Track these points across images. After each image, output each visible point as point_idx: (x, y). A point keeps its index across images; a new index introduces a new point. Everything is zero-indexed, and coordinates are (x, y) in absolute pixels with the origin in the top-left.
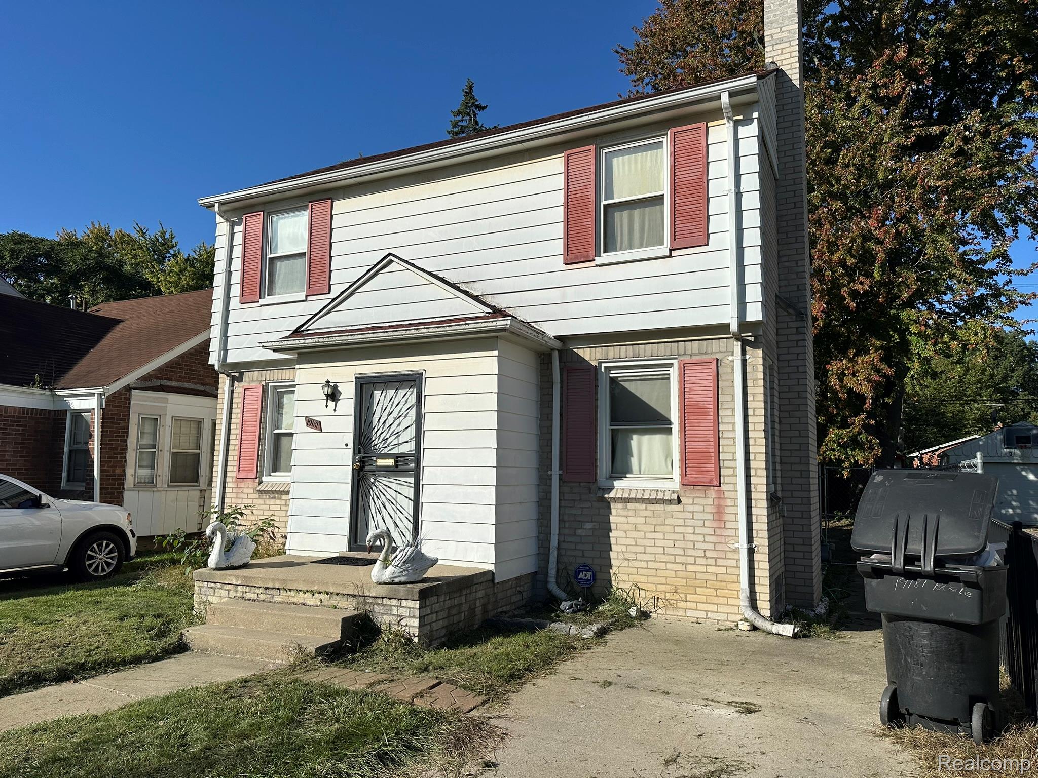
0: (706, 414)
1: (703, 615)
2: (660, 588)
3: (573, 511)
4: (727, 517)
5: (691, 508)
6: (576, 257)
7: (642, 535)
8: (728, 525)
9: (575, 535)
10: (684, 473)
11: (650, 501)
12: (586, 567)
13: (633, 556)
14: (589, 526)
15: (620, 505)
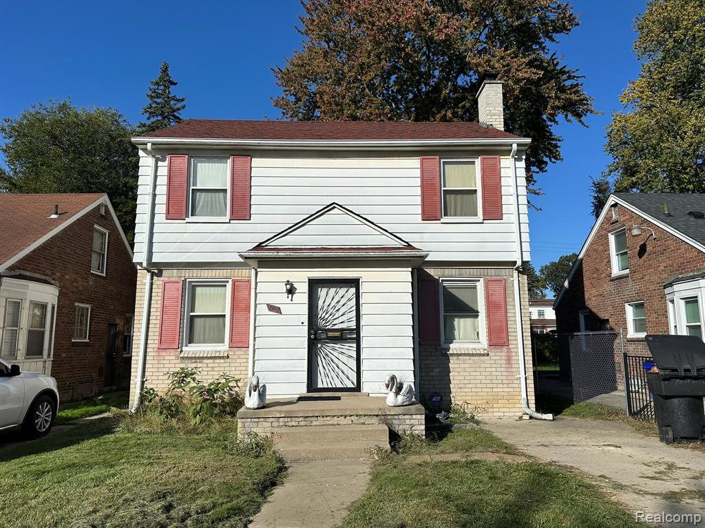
0: (500, 307)
1: (502, 414)
2: (479, 402)
3: (427, 362)
4: (513, 362)
5: (494, 358)
6: (429, 217)
7: (468, 374)
8: (514, 366)
9: (428, 376)
10: (490, 340)
11: (473, 355)
12: (437, 394)
13: (463, 386)
14: (437, 370)
15: (455, 358)
